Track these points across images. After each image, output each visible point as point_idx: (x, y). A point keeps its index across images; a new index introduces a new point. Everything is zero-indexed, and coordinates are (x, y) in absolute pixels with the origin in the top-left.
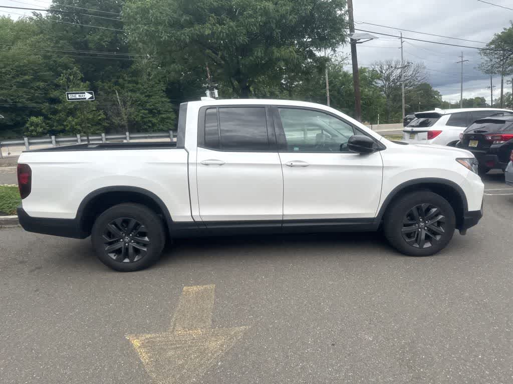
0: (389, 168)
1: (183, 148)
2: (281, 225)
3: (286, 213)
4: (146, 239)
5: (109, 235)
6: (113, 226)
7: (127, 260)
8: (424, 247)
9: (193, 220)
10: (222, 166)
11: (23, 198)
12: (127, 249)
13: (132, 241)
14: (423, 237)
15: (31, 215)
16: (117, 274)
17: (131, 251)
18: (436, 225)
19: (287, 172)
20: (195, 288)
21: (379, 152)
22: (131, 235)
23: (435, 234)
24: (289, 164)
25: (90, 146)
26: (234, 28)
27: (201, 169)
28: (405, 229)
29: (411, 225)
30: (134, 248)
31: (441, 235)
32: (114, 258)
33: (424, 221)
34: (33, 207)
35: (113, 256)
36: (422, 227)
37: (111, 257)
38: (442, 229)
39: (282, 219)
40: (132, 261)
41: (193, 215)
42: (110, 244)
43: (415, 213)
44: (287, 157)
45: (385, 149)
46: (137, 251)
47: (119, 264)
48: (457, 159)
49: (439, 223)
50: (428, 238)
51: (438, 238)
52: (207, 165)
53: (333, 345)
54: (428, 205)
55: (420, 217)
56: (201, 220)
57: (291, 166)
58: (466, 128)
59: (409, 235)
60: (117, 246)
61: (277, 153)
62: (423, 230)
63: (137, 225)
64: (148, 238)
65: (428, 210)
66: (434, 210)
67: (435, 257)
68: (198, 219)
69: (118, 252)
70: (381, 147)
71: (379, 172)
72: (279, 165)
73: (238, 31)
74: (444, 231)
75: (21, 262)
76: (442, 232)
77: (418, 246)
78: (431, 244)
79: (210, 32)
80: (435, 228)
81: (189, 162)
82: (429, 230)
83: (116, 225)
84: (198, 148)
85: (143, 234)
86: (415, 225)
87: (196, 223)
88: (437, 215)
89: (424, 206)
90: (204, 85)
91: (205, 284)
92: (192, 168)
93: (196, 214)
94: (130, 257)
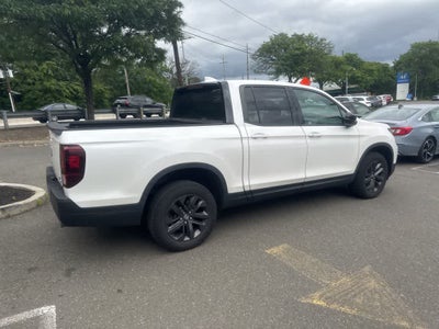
3: (308, 175)
4: (205, 213)
7: (187, 239)
8: (374, 191)
9: (243, 190)
10: (266, 139)
11: (69, 188)
12: (186, 227)
13: (191, 218)
15: (82, 206)
17: (191, 227)
22: (190, 212)
24: (311, 135)
29: (368, 176)
30: (193, 224)
34: (83, 196)
39: (304, 181)
40: (191, 238)
41: (244, 185)
43: (371, 168)
44: (309, 130)
46: (196, 227)
47: (179, 244)
49: (380, 174)
50: (375, 184)
51: (380, 183)
52: (255, 138)
54: (376, 162)
55: (372, 171)
56: (250, 189)
57: (312, 137)
60: (177, 226)
68: (247, 189)
69: (179, 232)
72: (304, 136)
78: (377, 188)
84: (245, 124)
85: (201, 210)
86: (370, 177)
87: (245, 193)
91: (277, 245)
92: (245, 141)
93: (246, 184)
94: (190, 234)
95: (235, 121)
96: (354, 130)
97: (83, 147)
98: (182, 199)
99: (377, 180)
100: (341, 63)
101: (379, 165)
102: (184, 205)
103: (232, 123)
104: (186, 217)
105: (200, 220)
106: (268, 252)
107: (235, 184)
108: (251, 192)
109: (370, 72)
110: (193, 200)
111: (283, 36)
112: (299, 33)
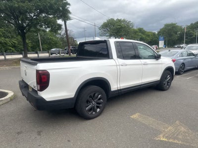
2: (140, 87)
3: (143, 81)
4: (101, 101)
7: (94, 113)
8: (167, 87)
10: (127, 65)
11: (41, 91)
12: (94, 107)
15: (47, 100)
17: (96, 107)
22: (95, 100)
27: (121, 67)
34: (48, 95)
39: (141, 84)
46: (98, 107)
47: (91, 115)
49: (169, 80)
51: (169, 84)
52: (122, 65)
57: (145, 64)
61: (139, 60)
68: (119, 89)
69: (91, 110)
72: (141, 64)
81: (117, 64)
84: (118, 59)
85: (100, 99)
87: (118, 90)
91: (135, 114)
92: (118, 67)
93: (119, 86)
94: (95, 111)
95: (114, 58)
96: (160, 61)
97: (49, 71)
98: (92, 94)
99: (168, 82)
100: (137, 32)
101: (168, 76)
102: (93, 97)
103: (112, 58)
104: (94, 103)
105: (99, 104)
106: (132, 117)
107: (114, 87)
108: (120, 90)
109: (148, 36)
110: (96, 95)
111: (112, 20)
112: (120, 19)
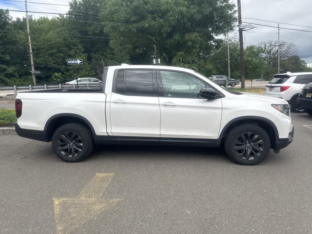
0: (225, 109)
1: (104, 93)
2: (159, 141)
4: (82, 144)
5: (62, 141)
6: (64, 136)
7: (70, 156)
8: (249, 159)
9: (107, 135)
10: (125, 104)
11: (18, 118)
12: (71, 149)
13: (74, 145)
14: (249, 153)
15: (21, 127)
16: (65, 163)
17: (73, 150)
18: (258, 146)
19: (163, 109)
20: (103, 175)
21: (220, 99)
22: (73, 142)
23: (257, 151)
24: (164, 104)
25: (63, 90)
26: (162, 22)
27: (113, 105)
28: (237, 148)
29: (241, 145)
30: (75, 149)
31: (261, 152)
32: (64, 154)
33: (250, 143)
34: (23, 123)
35: (63, 153)
36: (248, 147)
37: (62, 154)
38: (261, 149)
39: (159, 137)
40: (73, 157)
41: (107, 131)
42: (62, 146)
43: (244, 137)
44: (163, 100)
45: (224, 97)
46: (76, 151)
47: (66, 158)
48: (272, 105)
49: (260, 145)
50: (252, 154)
51: (259, 154)
52: (117, 103)
53: (165, 214)
54: (252, 133)
55: (247, 141)
56: (112, 135)
57: (165, 105)
58: (306, 85)
59: (240, 151)
60: (65, 148)
61: (158, 98)
62: (249, 149)
63: (77, 136)
64: (83, 144)
65: (252, 136)
66: (256, 136)
67: (255, 166)
68: (110, 135)
69: (66, 150)
70: (222, 96)
71: (220, 111)
72: (158, 104)
73: (164, 24)
74: (262, 150)
75: (19, 153)
76: (262, 151)
77: (245, 159)
78: (254, 158)
79: (148, 26)
80: (257, 148)
81: (106, 101)
82: (253, 149)
83: (65, 135)
84: (112, 93)
85: (80, 142)
86: (244, 145)
87: (109, 137)
88: (258, 139)
89: (249, 134)
90: (152, 56)
92: (108, 104)
94: (72, 154)
95: (106, 92)
96: (217, 103)
97: (22, 100)
105: (79, 147)
106: (97, 174)
108: (114, 137)
